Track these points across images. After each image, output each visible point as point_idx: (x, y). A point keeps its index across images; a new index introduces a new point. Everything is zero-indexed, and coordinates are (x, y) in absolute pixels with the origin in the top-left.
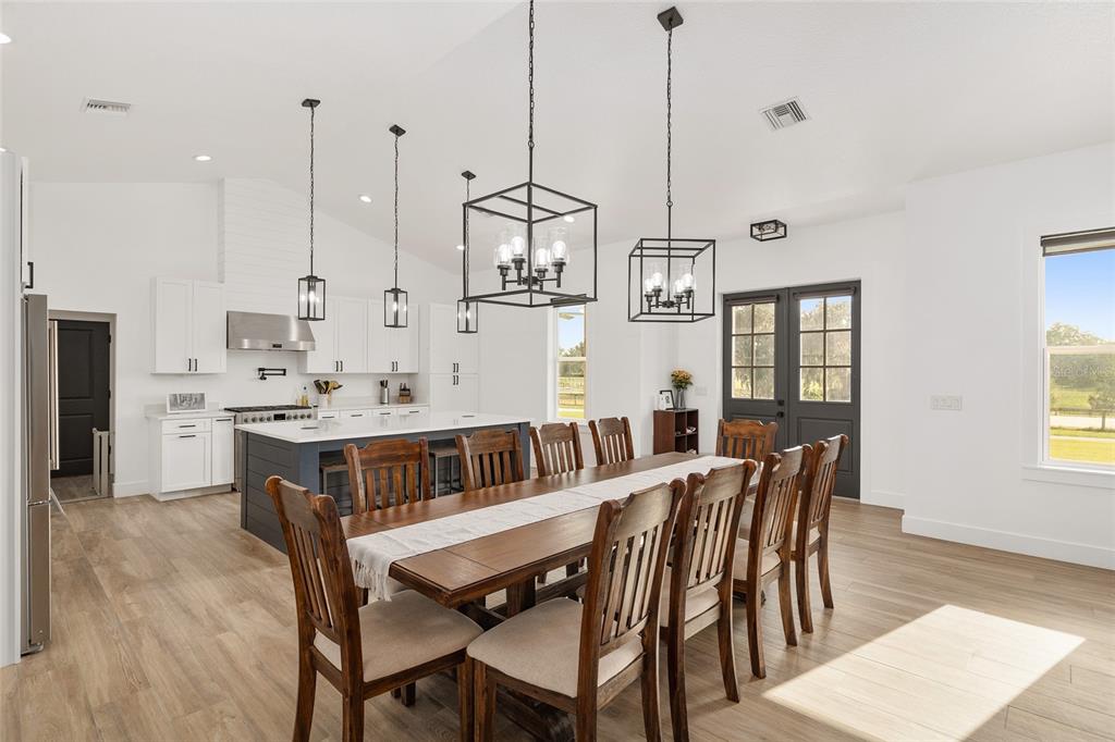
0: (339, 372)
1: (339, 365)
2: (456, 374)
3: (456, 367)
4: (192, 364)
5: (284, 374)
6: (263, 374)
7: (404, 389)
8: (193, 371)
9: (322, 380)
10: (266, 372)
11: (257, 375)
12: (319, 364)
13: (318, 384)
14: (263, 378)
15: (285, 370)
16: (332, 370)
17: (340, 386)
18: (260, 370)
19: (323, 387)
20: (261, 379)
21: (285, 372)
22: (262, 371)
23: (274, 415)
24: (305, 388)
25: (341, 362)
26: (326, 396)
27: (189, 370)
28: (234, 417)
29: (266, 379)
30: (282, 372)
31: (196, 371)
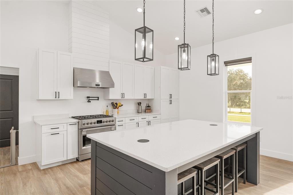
0: (123, 98)
1: (123, 95)
2: (171, 99)
4: (57, 95)
5: (98, 100)
6: (89, 99)
7: (148, 106)
9: (115, 102)
10: (90, 99)
11: (86, 100)
12: (114, 95)
14: (89, 101)
15: (98, 98)
16: (119, 97)
17: (122, 105)
18: (88, 97)
19: (115, 105)
20: (88, 102)
21: (98, 99)
22: (89, 98)
23: (97, 121)
24: (107, 106)
25: (124, 93)
26: (116, 110)
27: (56, 98)
28: (78, 122)
29: (90, 102)
30: (97, 99)
31: (59, 98)
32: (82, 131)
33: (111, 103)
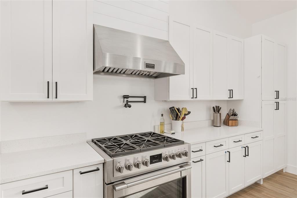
0: (194, 99)
1: (194, 92)
2: (277, 100)
3: (278, 92)
5: (145, 102)
6: (127, 101)
7: (235, 114)
8: (52, 98)
9: (176, 106)
10: (130, 99)
11: (121, 102)
13: (172, 109)
14: (127, 105)
15: (145, 97)
16: (187, 97)
17: (189, 113)
18: (125, 97)
20: (125, 106)
21: (145, 99)
22: (127, 98)
23: (151, 157)
24: (162, 115)
25: (196, 89)
26: (180, 122)
27: (48, 97)
28: (104, 164)
29: (130, 107)
30: (142, 99)
31: (56, 98)
32: (114, 188)
33: (170, 108)
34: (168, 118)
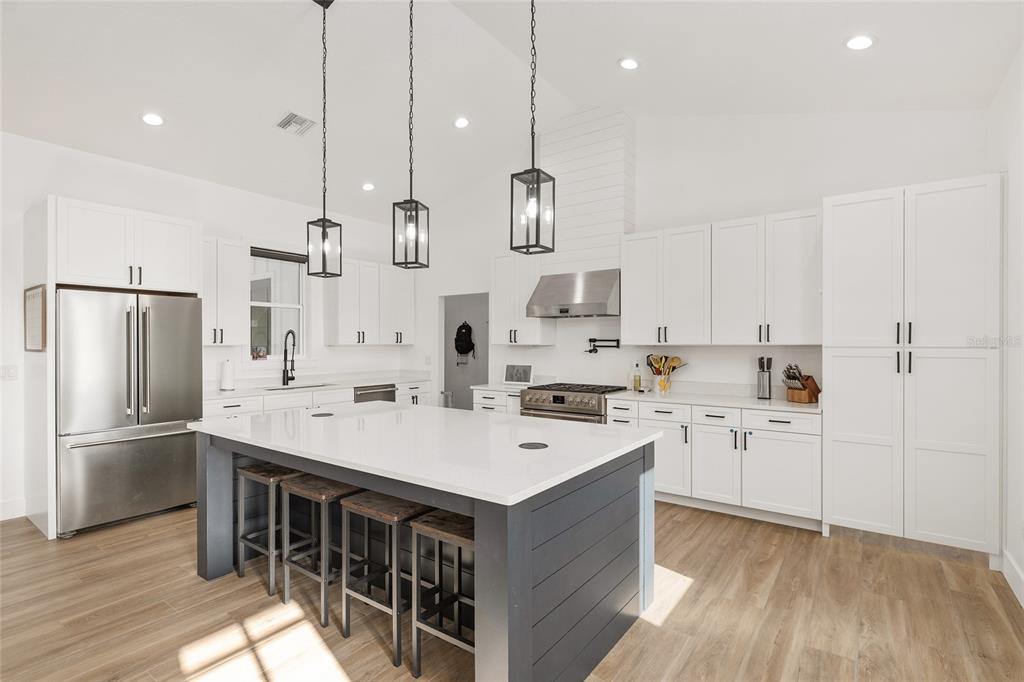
1: (661, 334)
2: (902, 349)
4: (513, 335)
5: (618, 346)
6: (595, 346)
8: (513, 342)
9: (658, 354)
10: (597, 343)
11: (588, 347)
15: (618, 341)
17: (683, 365)
18: (591, 340)
20: (592, 351)
21: (618, 344)
22: (593, 342)
23: (555, 397)
24: (637, 365)
25: (665, 328)
29: (597, 352)
30: (615, 344)
33: (647, 356)
34: (645, 372)
